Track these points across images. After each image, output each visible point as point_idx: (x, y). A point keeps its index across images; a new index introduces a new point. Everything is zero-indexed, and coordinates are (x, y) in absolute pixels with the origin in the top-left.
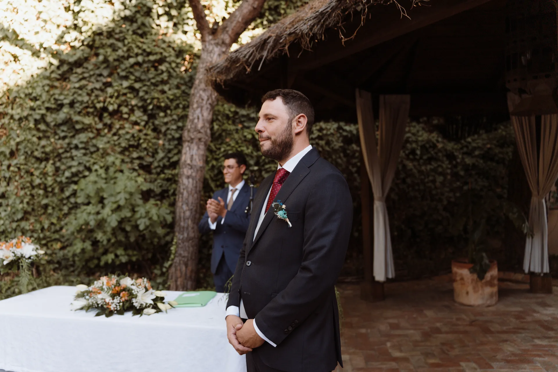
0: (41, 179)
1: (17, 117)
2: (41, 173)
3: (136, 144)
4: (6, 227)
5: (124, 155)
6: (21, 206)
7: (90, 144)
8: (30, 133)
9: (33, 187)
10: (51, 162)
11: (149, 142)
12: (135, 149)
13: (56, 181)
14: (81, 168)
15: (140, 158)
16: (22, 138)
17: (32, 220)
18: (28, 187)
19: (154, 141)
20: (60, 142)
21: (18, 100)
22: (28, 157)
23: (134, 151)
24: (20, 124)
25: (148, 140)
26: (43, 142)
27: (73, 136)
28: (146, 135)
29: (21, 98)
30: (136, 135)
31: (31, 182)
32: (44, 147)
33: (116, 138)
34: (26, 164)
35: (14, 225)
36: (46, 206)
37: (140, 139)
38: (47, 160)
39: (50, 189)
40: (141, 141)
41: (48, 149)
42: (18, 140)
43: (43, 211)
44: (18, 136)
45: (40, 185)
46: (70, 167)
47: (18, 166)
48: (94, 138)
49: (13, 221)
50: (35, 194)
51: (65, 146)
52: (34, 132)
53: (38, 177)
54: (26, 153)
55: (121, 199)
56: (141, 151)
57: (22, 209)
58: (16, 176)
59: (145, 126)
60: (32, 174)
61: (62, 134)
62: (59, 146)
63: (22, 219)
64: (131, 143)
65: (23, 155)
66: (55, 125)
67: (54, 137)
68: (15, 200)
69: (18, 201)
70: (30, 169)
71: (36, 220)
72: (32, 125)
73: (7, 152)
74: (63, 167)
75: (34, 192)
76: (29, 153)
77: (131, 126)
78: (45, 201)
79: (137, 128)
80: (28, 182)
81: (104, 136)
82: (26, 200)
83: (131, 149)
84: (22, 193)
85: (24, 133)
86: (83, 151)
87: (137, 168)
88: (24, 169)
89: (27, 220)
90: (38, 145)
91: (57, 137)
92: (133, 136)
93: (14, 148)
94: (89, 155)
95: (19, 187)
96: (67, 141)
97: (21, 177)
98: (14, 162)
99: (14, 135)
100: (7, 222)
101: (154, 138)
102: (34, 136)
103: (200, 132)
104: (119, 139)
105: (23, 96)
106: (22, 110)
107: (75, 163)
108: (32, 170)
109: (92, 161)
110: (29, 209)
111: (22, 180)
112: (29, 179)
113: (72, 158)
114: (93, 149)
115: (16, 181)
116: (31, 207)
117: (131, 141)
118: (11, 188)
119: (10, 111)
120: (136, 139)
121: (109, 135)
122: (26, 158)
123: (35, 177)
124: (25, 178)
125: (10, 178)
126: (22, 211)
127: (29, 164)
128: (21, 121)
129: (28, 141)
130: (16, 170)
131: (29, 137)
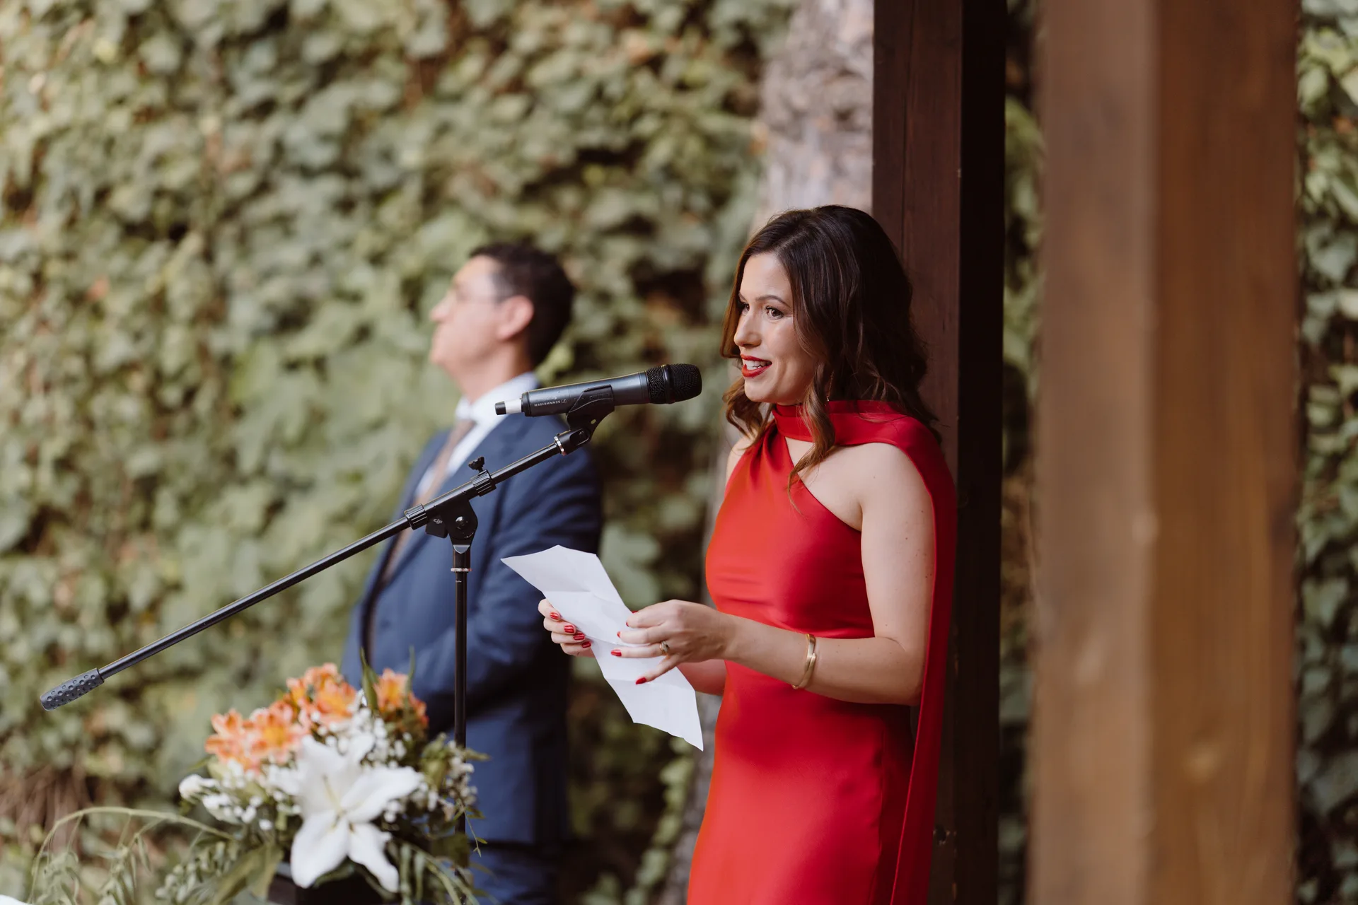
0: (137, 336)
2: (138, 308)
3: (618, 141)
5: (553, 208)
6: (22, 476)
7: (372, 144)
8: (101, 86)
9: (98, 381)
10: (192, 243)
11: (693, 128)
12: (618, 173)
13: (203, 352)
14: (316, 284)
15: (638, 227)
16: (62, 113)
17: (72, 559)
18: (70, 380)
19: (717, 123)
20: (242, 134)
22: (83, 215)
23: (607, 184)
24: (57, 37)
25: (682, 115)
26: (158, 138)
27: (299, 105)
28: (682, 87)
30: (614, 89)
31: (88, 353)
32: (159, 162)
33: (511, 107)
34: (68, 257)
36: (148, 486)
37: (638, 114)
38: (177, 233)
39: (172, 395)
40: (647, 126)
41: (176, 177)
42: (40, 125)
43: (138, 511)
44: (44, 105)
45: (126, 368)
46: (268, 275)
47: (33, 263)
48: (394, 110)
50: (100, 419)
51: (263, 154)
52: (123, 82)
53: (123, 324)
54: (75, 195)
55: (379, 461)
56: (645, 188)
57: (28, 493)
59: (680, 32)
60: (97, 312)
61: (253, 92)
62: (229, 158)
63: (25, 547)
64: (593, 137)
65: (59, 205)
66: (224, 44)
67: (219, 107)
69: (14, 451)
70: (87, 280)
71: (93, 559)
72: (107, 46)
74: (240, 276)
75: (99, 406)
76: (87, 194)
77: (602, 34)
78: (143, 461)
79: (637, 43)
80: (73, 351)
81: (457, 98)
82: (53, 449)
83: (594, 174)
84: (36, 408)
85: (74, 88)
86: (331, 187)
87: (619, 285)
88: (61, 280)
89: (53, 552)
90: (136, 150)
91: (234, 107)
92: (599, 95)
93: (23, 170)
94: (361, 211)
95: (39, 375)
96: (274, 126)
97: (42, 323)
98: (18, 240)
99: (24, 103)
101: (730, 105)
102: (120, 101)
103: (845, 73)
104: (528, 112)
107: (293, 254)
108: (100, 289)
109: (367, 240)
110: (61, 498)
111: (44, 341)
112: (76, 336)
113: (284, 223)
114: (379, 176)
115: (21, 345)
116: (71, 484)
117: (592, 125)
120: (623, 111)
121: (478, 96)
122: (71, 223)
123: (109, 325)
124: (57, 331)
126: (31, 507)
127: (90, 255)
128: (61, 24)
130: (24, 284)
131: (93, 108)
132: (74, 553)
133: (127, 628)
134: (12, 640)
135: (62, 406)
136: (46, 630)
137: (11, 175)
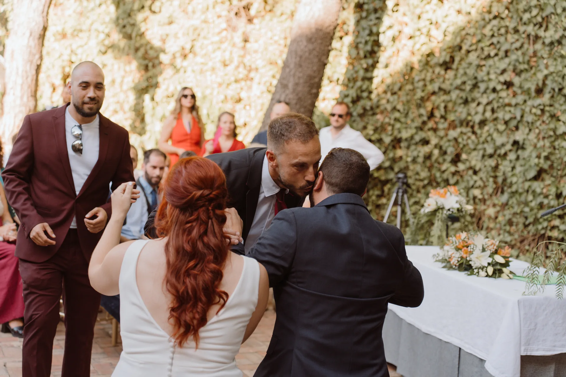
1: (547, 41)
4: (518, 186)
9: (557, 137)
16: (552, 69)
17: (548, 182)
18: (551, 136)
21: (553, 16)
22: (555, 95)
24: (551, 50)
29: (557, 15)
31: (554, 130)
34: (551, 106)
35: (527, 184)
42: (546, 72)
44: (547, 67)
47: (542, 107)
49: (526, 180)
50: (557, 147)
54: (554, 90)
57: (537, 165)
58: (539, 119)
60: (558, 120)
63: (536, 178)
65: (550, 92)
68: (531, 152)
69: (534, 155)
70: (556, 111)
71: (553, 182)
73: (533, 88)
75: (557, 143)
76: (557, 90)
80: (551, 129)
82: (544, 154)
84: (541, 144)
85: (555, 63)
88: (549, 111)
89: (543, 180)
93: (540, 84)
95: (541, 136)
97: (543, 122)
98: (538, 101)
99: (542, 67)
100: (521, 180)
105: (559, 11)
106: (556, 31)
108: (559, 114)
110: (546, 167)
111: (544, 126)
112: (552, 126)
115: (537, 128)
116: (549, 163)
118: (532, 136)
119: (541, 33)
122: (552, 97)
123: (561, 123)
124: (547, 124)
125: (532, 123)
126: (538, 169)
127: (557, 105)
128: (553, 46)
129: (557, 73)
130: (539, 112)
131: (560, 68)
132: (548, 180)
133: (561, 200)
134: (531, 201)
135: (547, 143)
136: (540, 199)
137: (537, 85)
